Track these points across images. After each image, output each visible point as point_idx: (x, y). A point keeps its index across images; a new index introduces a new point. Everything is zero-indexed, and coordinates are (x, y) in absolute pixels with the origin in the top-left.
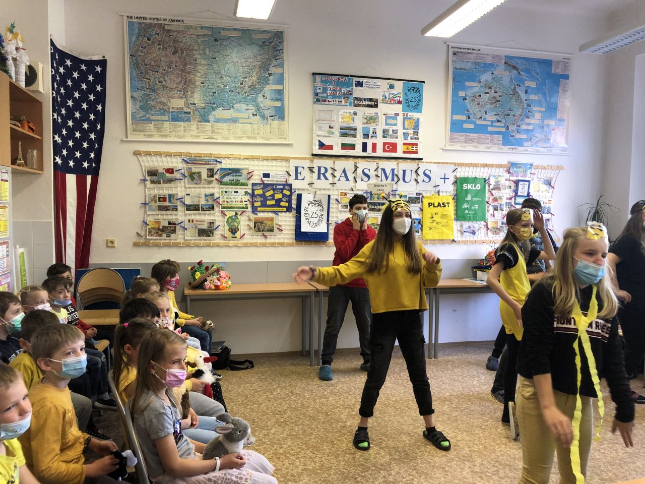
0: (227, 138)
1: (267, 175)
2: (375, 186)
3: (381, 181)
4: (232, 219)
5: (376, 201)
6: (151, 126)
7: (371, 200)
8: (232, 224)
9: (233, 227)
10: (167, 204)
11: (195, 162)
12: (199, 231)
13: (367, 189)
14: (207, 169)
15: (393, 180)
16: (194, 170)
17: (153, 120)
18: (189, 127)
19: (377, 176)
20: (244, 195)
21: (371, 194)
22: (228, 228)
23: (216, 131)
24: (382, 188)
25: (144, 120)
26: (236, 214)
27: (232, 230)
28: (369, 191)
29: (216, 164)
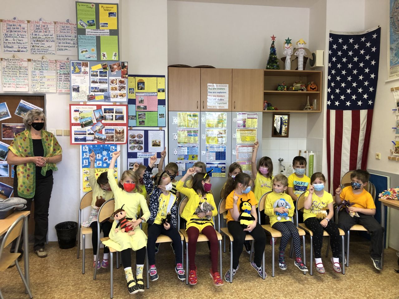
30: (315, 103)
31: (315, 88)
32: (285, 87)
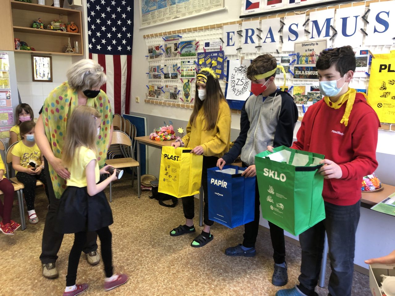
0: (184, 14)
1: (207, 44)
2: (304, 45)
3: (312, 38)
4: (186, 86)
5: (304, 65)
6: (150, 16)
7: (298, 64)
8: (186, 90)
9: (187, 93)
10: (156, 73)
11: (169, 39)
12: (170, 94)
13: (293, 50)
14: (174, 44)
15: (327, 34)
16: (168, 46)
17: (151, 11)
18: (166, 11)
19: (307, 32)
20: (193, 64)
21: (298, 56)
22: (184, 93)
23: (179, 10)
24: (311, 47)
25: (147, 12)
26: (189, 81)
27: (186, 94)
28: (296, 53)
29: (178, 39)
30: (77, 46)
31: (75, 29)
32: (42, 24)
